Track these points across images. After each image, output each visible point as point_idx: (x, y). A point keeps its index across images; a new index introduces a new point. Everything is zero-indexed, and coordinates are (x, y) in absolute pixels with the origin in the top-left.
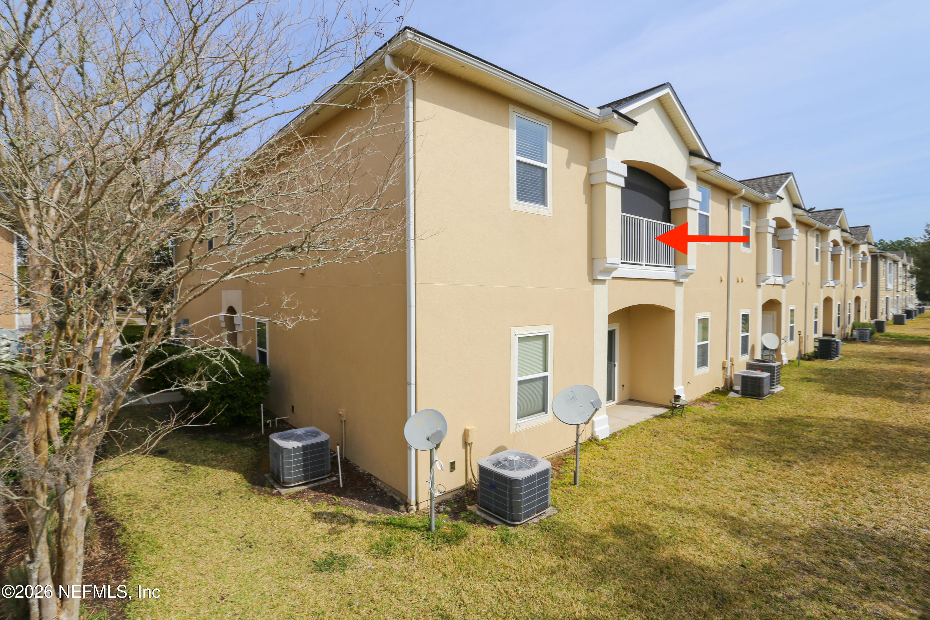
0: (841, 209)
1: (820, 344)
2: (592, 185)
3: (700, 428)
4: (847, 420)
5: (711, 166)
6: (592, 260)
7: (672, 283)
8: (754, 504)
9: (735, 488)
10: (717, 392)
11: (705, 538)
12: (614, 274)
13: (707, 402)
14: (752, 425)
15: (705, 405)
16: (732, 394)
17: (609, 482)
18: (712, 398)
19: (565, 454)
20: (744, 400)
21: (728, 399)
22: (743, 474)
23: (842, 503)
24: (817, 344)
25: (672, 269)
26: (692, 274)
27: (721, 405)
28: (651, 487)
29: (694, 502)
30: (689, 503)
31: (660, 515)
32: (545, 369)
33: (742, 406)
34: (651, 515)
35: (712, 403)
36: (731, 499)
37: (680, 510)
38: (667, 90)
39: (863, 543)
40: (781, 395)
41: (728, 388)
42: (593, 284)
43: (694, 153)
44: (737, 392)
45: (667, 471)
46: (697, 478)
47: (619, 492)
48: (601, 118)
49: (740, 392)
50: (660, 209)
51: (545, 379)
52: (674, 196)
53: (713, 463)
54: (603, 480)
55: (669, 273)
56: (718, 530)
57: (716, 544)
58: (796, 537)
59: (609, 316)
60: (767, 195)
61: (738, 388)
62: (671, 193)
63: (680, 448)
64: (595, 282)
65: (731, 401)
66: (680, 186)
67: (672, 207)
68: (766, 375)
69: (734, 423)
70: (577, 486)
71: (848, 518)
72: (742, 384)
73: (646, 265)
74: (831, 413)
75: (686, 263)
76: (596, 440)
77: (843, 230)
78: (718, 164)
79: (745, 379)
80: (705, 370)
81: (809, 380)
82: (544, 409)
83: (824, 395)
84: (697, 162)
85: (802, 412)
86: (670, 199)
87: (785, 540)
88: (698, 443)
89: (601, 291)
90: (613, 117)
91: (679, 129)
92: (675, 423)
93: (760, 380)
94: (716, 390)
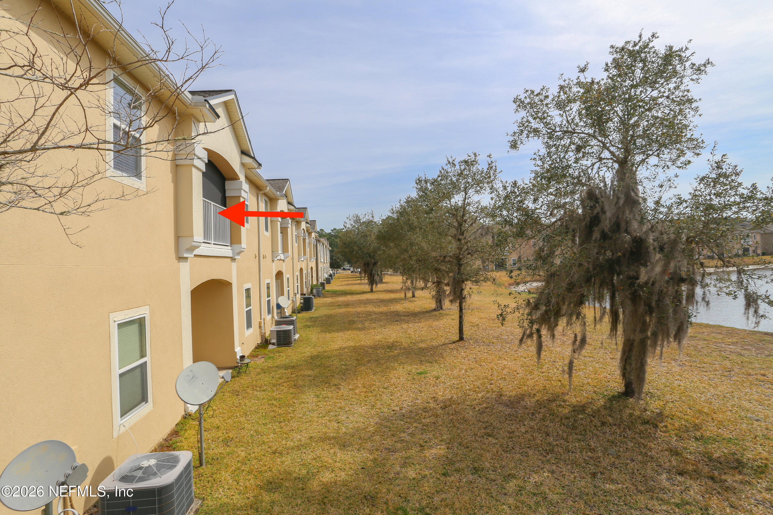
0: (306, 208)
1: (304, 301)
2: (177, 165)
3: (266, 379)
4: (345, 348)
5: (256, 165)
6: (178, 238)
7: (229, 259)
8: (339, 422)
9: (320, 415)
10: (258, 347)
11: (330, 461)
12: (196, 252)
13: (257, 356)
14: (297, 366)
15: (256, 359)
16: (271, 347)
17: (228, 450)
18: (258, 353)
19: (165, 440)
20: (280, 349)
21: (269, 351)
22: (318, 404)
23: (378, 401)
24: (302, 301)
25: (229, 248)
26: (243, 251)
27: (267, 356)
28: (265, 438)
29: (303, 437)
30: (300, 440)
31: (288, 460)
32: (143, 355)
33: (282, 354)
34: (282, 462)
35: (260, 357)
36: (324, 425)
37: (298, 448)
38: (232, 97)
39: (403, 421)
40: (300, 340)
41: (265, 343)
42: (179, 262)
43: (244, 153)
44: (273, 344)
45: (267, 421)
46: (292, 418)
47: (243, 454)
48: (193, 104)
49: (276, 344)
50: (220, 195)
51: (144, 366)
52: (228, 185)
53: (294, 403)
54: (221, 450)
55: (227, 251)
56: (332, 451)
57: (339, 462)
58: (373, 433)
59: (192, 292)
60: (278, 193)
61: (274, 341)
62: (227, 183)
63: (264, 399)
64: (181, 260)
65: (271, 351)
66: (235, 178)
67: (227, 195)
68: (291, 327)
69: (286, 367)
70: (204, 467)
71: (387, 409)
72: (277, 337)
73: (214, 244)
74: (335, 346)
75: (240, 243)
76: (190, 415)
77: (307, 223)
78: (260, 165)
79: (279, 333)
80: (251, 330)
81: (309, 327)
82: (144, 399)
83: (323, 335)
84: (247, 160)
85: (320, 349)
86: (226, 188)
87: (370, 439)
88: (273, 391)
89: (185, 267)
90: (206, 106)
91: (236, 130)
92: (244, 380)
93: (289, 331)
94: (258, 346)
